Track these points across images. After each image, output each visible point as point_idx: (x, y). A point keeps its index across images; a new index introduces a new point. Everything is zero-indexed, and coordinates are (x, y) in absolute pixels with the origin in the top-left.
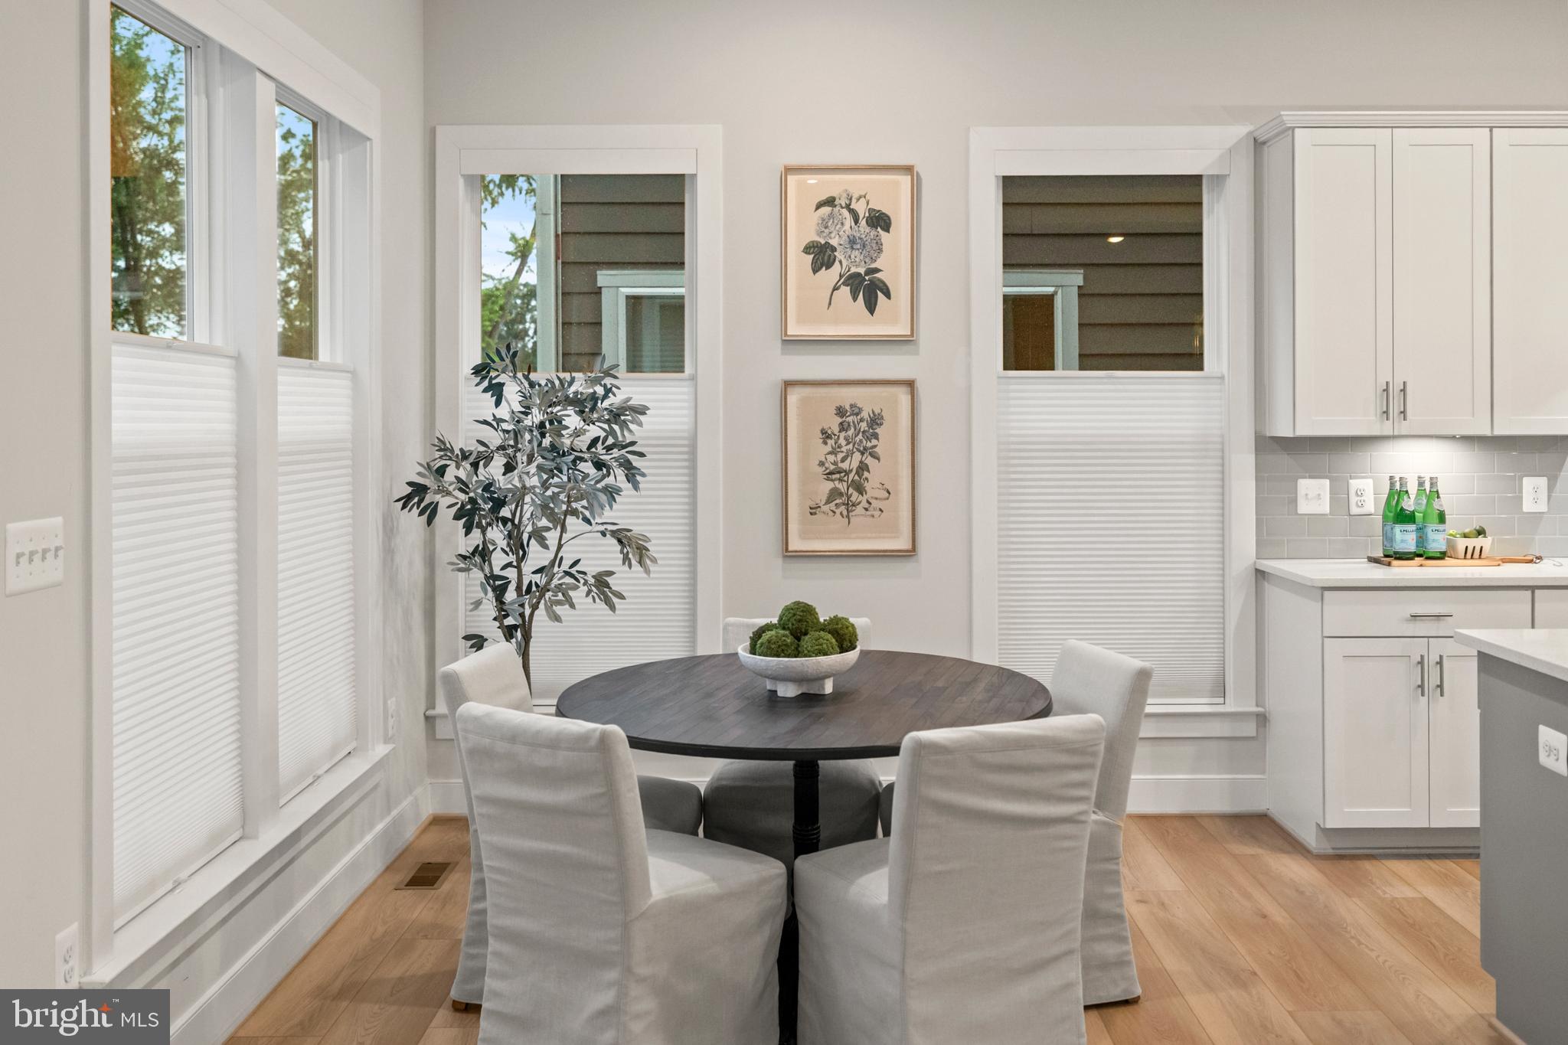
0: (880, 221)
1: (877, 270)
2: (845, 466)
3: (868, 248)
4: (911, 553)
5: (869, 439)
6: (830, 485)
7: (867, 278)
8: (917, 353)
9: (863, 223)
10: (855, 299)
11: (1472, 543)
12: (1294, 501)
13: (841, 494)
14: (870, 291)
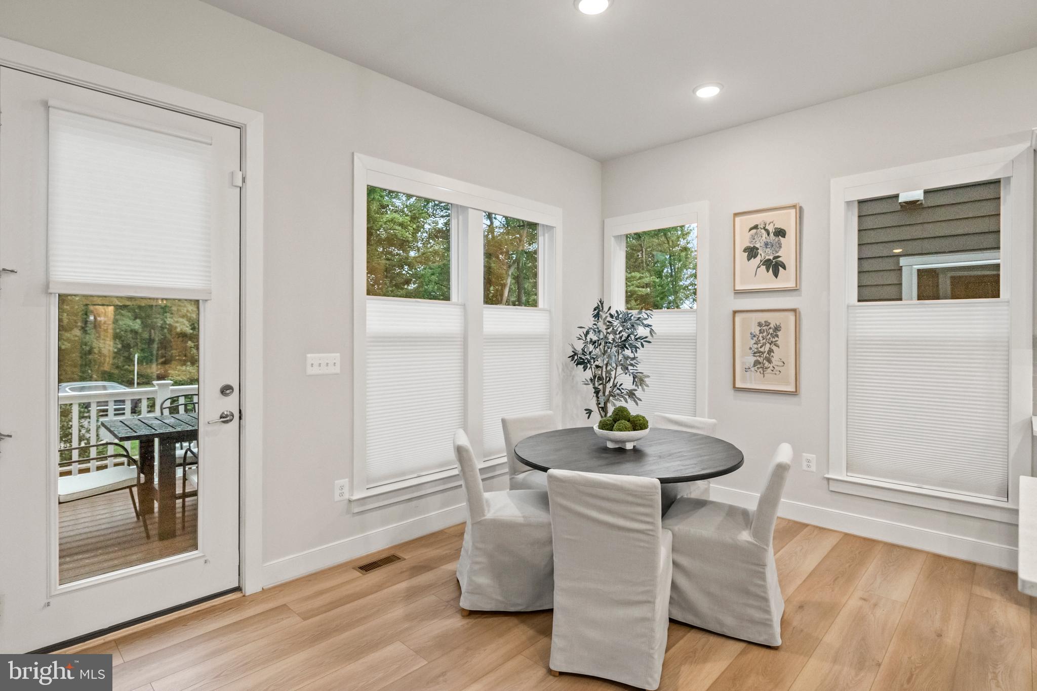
0: (781, 233)
1: (779, 257)
2: (762, 350)
3: (775, 246)
4: (795, 393)
5: (773, 337)
6: (755, 358)
7: (774, 261)
8: (800, 295)
9: (772, 235)
10: (768, 271)
13: (760, 363)
14: (775, 266)
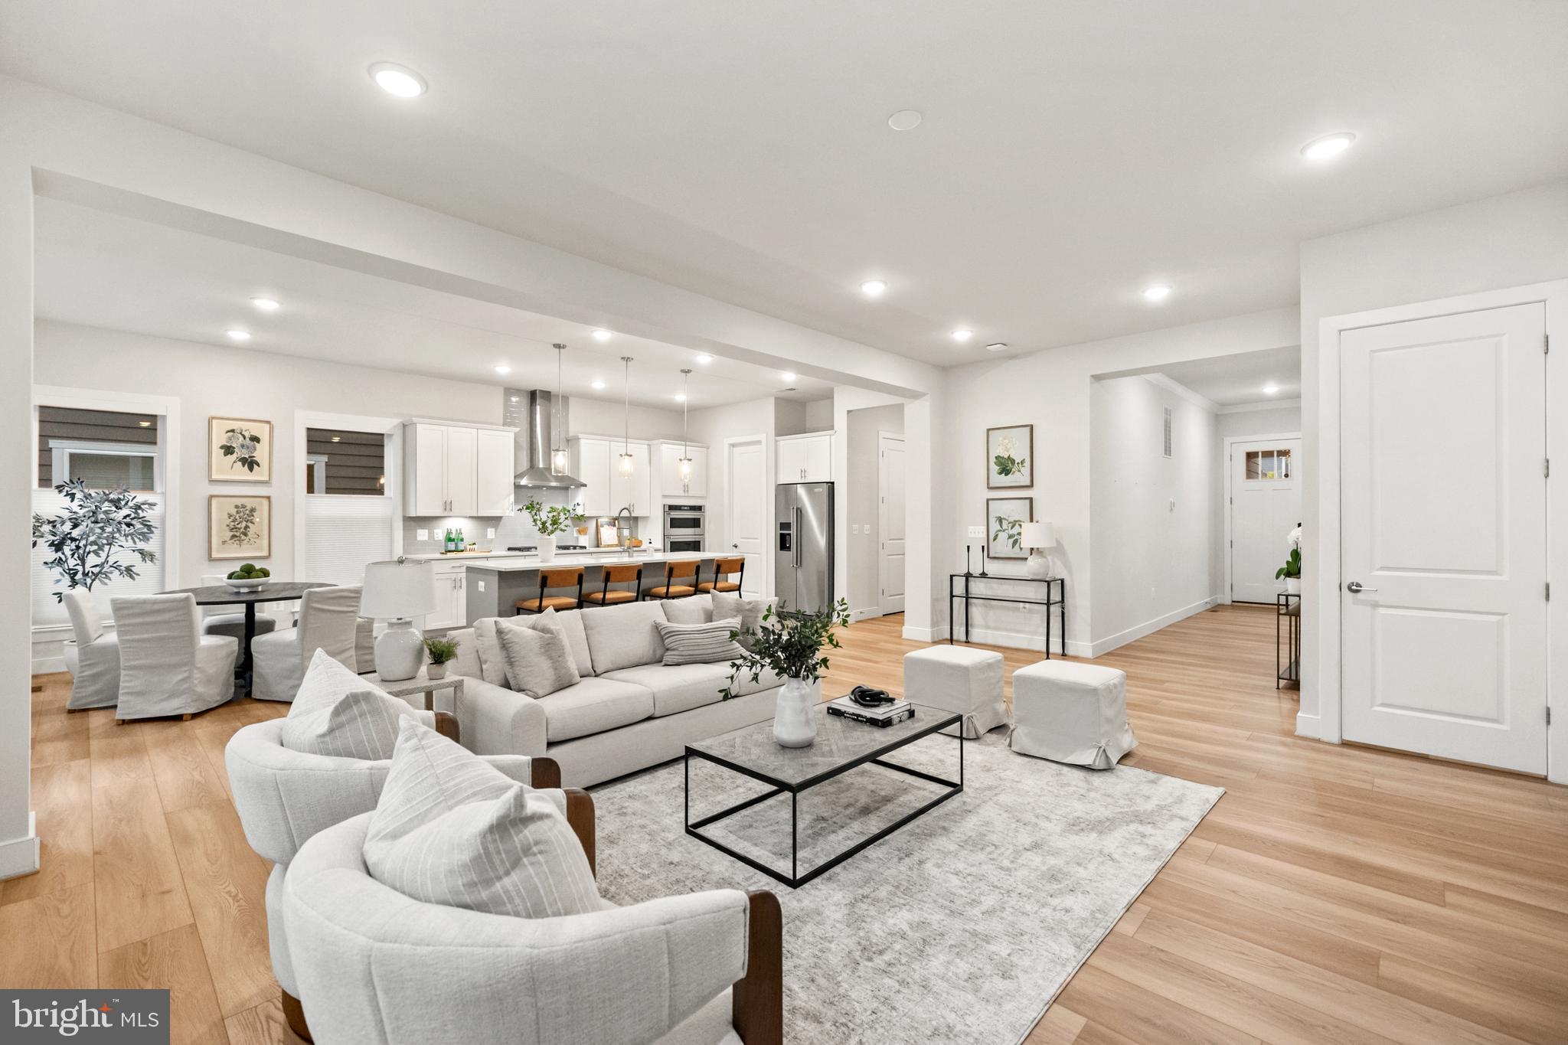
0: (255, 439)
1: (254, 456)
2: (239, 526)
3: (250, 448)
4: (269, 557)
5: (250, 517)
6: (232, 533)
7: (249, 459)
8: (271, 486)
9: (248, 439)
10: (244, 466)
11: (471, 547)
12: (416, 537)
13: (237, 537)
14: (250, 463)
